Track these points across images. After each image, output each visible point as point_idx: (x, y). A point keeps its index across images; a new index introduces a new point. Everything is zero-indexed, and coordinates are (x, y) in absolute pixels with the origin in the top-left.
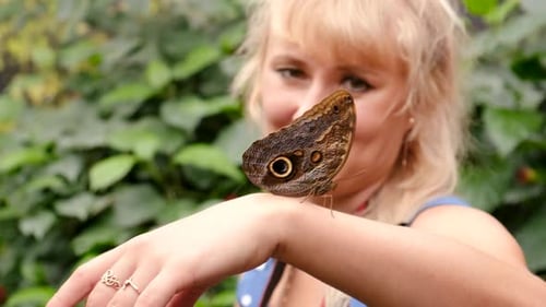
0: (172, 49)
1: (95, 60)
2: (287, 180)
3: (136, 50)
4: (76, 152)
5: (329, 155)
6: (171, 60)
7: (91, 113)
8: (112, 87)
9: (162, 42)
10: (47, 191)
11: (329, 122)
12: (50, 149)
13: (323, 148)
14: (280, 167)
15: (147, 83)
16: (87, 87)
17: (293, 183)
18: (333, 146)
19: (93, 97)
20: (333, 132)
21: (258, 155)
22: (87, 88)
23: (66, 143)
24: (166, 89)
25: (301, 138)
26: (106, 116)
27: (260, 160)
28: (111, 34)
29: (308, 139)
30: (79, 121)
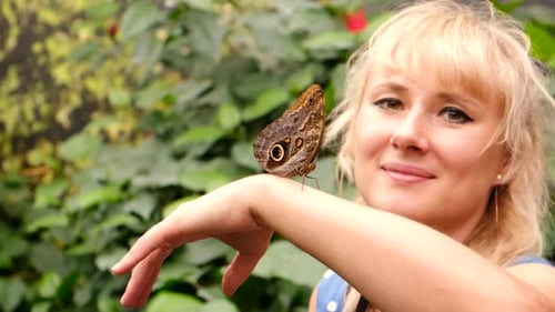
0: (243, 92)
1: (168, 100)
2: (281, 163)
3: (208, 91)
4: (149, 190)
5: (308, 140)
6: (242, 102)
7: (164, 152)
8: (185, 128)
9: (233, 84)
10: (121, 228)
11: (307, 113)
12: (125, 187)
13: (303, 135)
14: (276, 152)
15: (218, 125)
16: (161, 127)
17: (285, 165)
18: (310, 133)
19: (166, 137)
20: (309, 122)
21: (263, 144)
22: (161, 129)
23: (139, 182)
24: (236, 130)
25: (288, 128)
26: (179, 156)
27: (264, 148)
28: (185, 75)
29: (293, 129)
30: (154, 161)
